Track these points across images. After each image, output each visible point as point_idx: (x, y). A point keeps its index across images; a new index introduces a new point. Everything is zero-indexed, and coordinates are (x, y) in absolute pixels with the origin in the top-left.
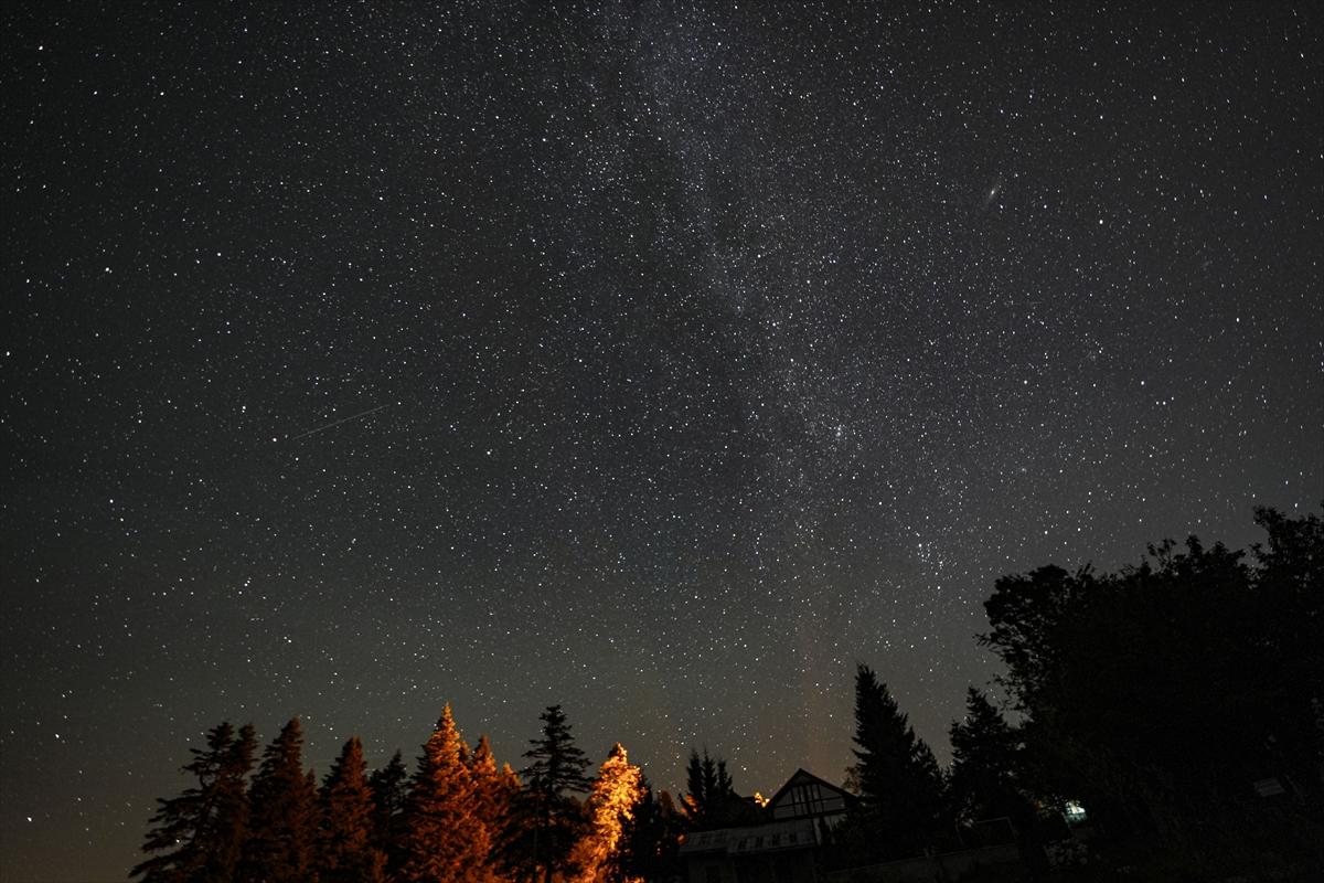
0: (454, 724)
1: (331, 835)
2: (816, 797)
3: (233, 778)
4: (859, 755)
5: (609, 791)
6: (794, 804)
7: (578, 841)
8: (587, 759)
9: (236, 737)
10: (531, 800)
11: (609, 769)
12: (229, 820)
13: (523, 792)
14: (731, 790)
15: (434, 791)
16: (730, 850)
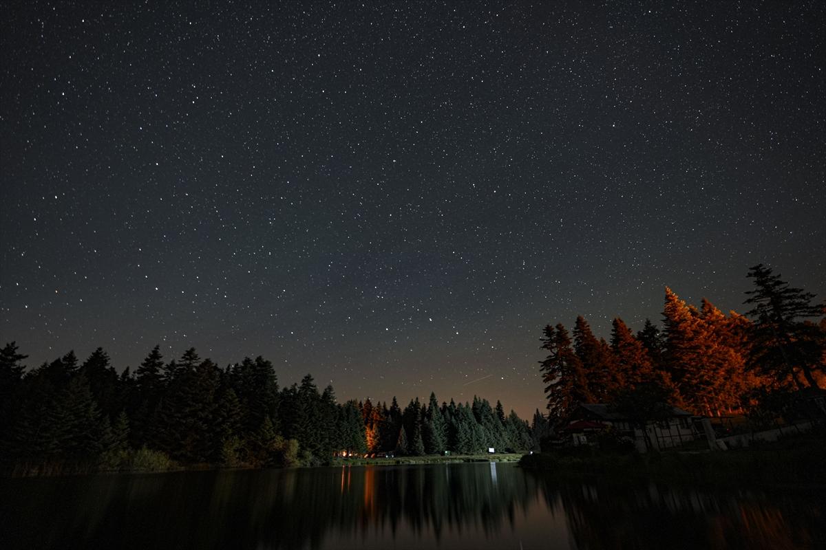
0: (677, 297)
1: (630, 366)
3: (565, 348)
8: (807, 294)
9: (556, 330)
10: (765, 328)
15: (683, 336)
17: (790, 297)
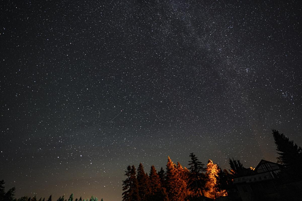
0: (171, 160)
1: (154, 185)
2: (269, 166)
3: (133, 176)
4: (280, 154)
5: (211, 171)
6: (263, 169)
7: (206, 183)
8: (203, 164)
9: (131, 168)
10: (193, 174)
11: (209, 165)
12: (135, 184)
13: (191, 173)
14: (243, 167)
15: (171, 175)
16: (247, 182)
17: (199, 165)
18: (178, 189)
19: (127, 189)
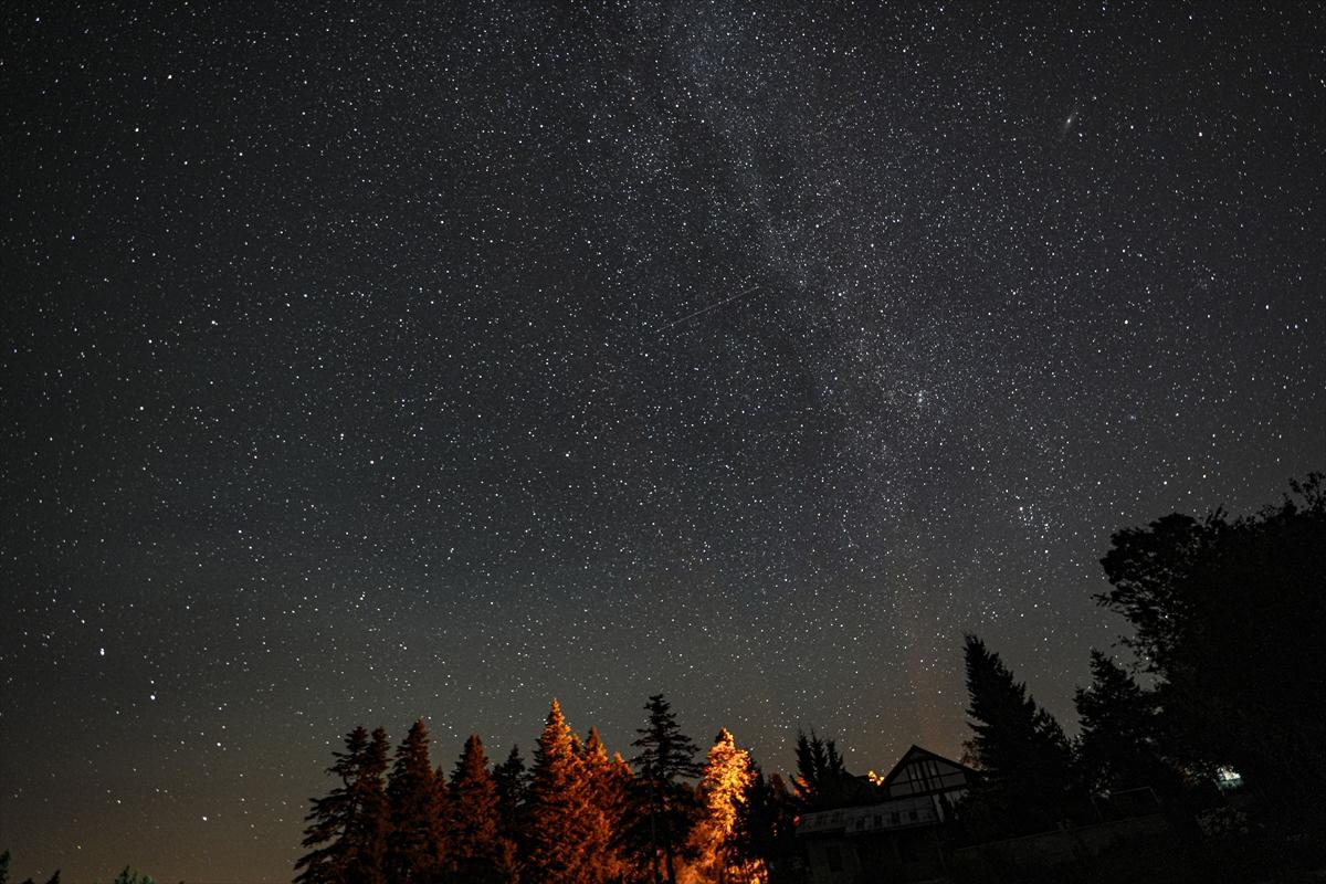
0: (563, 718)
1: (463, 826)
2: (934, 773)
3: (372, 777)
4: (976, 729)
5: (720, 776)
6: (911, 781)
7: (694, 825)
8: (694, 746)
9: (370, 739)
10: (644, 787)
11: (718, 753)
12: (374, 816)
13: (636, 780)
14: (844, 770)
15: (552, 782)
16: (848, 830)
17: (677, 747)
18: (570, 847)
19: (327, 838)
